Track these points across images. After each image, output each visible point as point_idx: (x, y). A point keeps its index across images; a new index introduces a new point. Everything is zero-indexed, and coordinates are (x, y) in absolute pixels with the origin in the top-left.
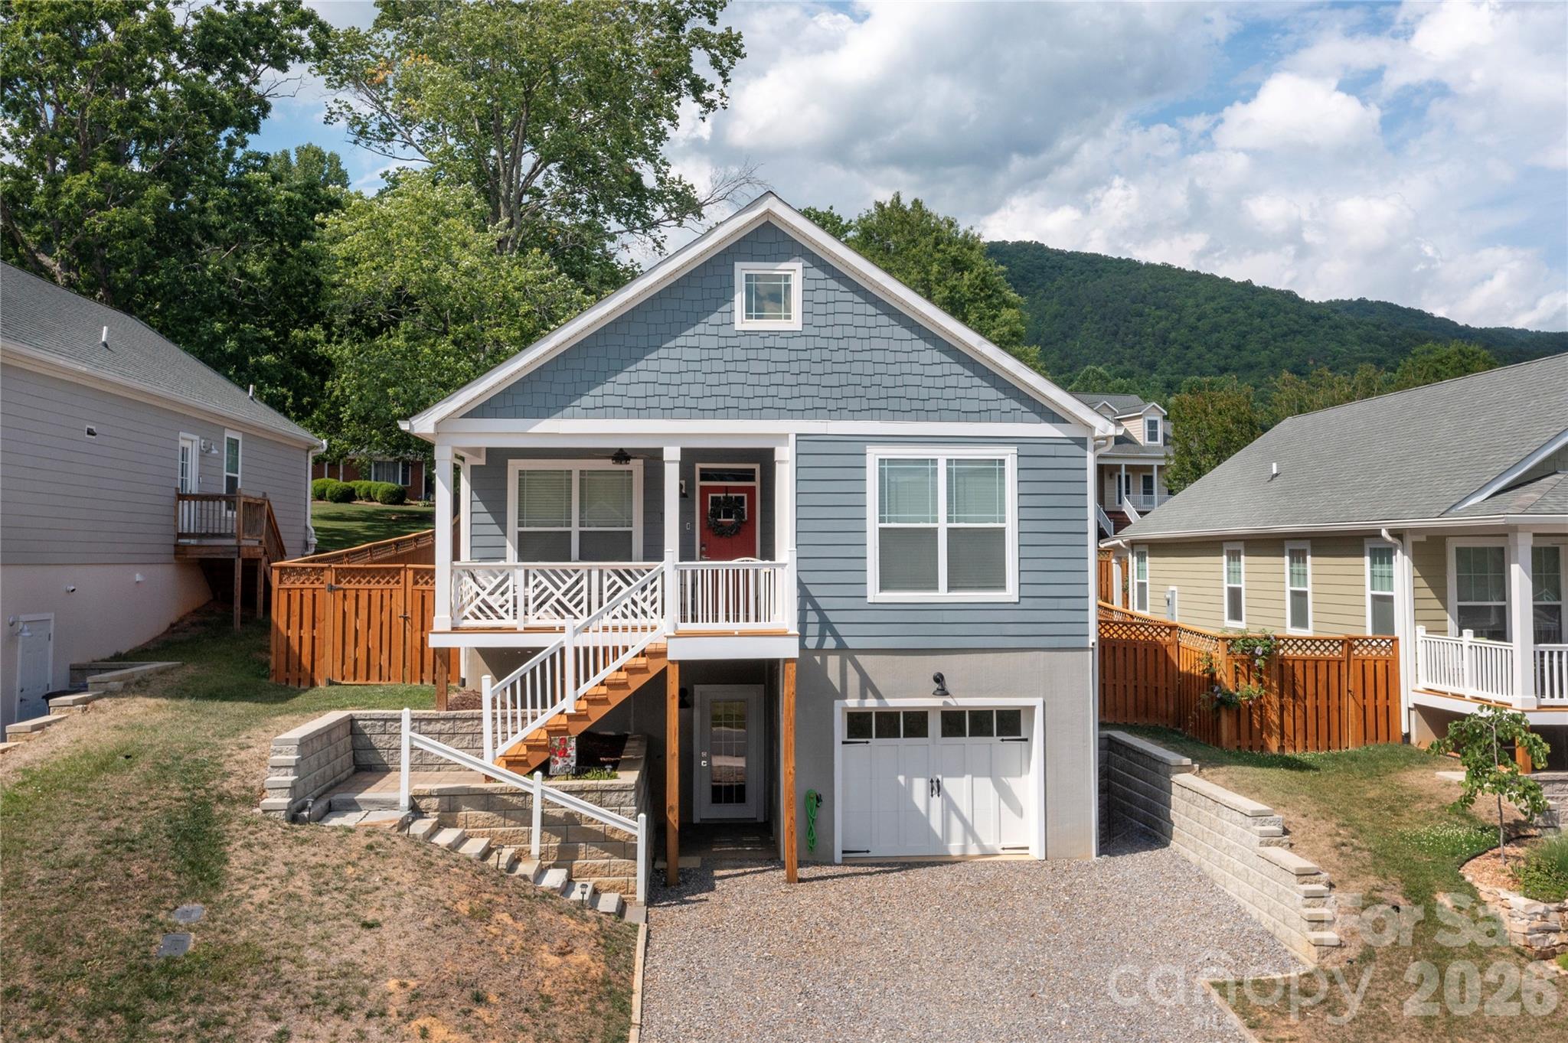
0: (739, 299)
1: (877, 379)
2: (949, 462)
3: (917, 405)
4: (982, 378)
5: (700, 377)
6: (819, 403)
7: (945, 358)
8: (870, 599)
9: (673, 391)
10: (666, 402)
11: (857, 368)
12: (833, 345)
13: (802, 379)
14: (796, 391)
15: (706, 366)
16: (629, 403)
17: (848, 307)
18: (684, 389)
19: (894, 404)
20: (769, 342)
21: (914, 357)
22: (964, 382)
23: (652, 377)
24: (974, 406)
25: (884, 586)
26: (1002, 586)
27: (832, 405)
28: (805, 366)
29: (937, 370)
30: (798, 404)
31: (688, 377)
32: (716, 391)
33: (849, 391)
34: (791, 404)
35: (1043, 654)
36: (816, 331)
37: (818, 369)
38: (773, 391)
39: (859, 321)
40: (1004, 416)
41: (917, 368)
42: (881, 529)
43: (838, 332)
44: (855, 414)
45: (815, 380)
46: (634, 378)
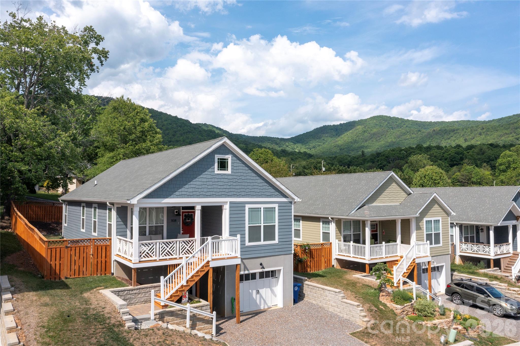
0: (216, 165)
1: (248, 187)
2: (264, 208)
3: (257, 194)
4: (271, 186)
5: (206, 186)
6: (235, 193)
7: (263, 182)
8: (246, 245)
9: (200, 190)
10: (198, 193)
11: (243, 184)
12: (238, 178)
13: (231, 187)
14: (230, 190)
15: (208, 183)
16: (188, 194)
17: (241, 168)
18: (202, 190)
19: (252, 193)
20: (223, 177)
21: (256, 181)
22: (267, 188)
23: (194, 186)
24: (269, 194)
25: (250, 241)
26: (274, 240)
27: (238, 194)
28: (232, 183)
29: (261, 185)
30: (230, 194)
31: (203, 186)
32: (210, 190)
33: (242, 190)
34: (228, 194)
35: (283, 256)
36: (234, 174)
37: (235, 184)
38: (224, 190)
39: (244, 171)
40: (276, 196)
41: (257, 184)
42: (249, 226)
43: (239, 174)
44: (243, 196)
45: (234, 187)
46: (190, 186)
